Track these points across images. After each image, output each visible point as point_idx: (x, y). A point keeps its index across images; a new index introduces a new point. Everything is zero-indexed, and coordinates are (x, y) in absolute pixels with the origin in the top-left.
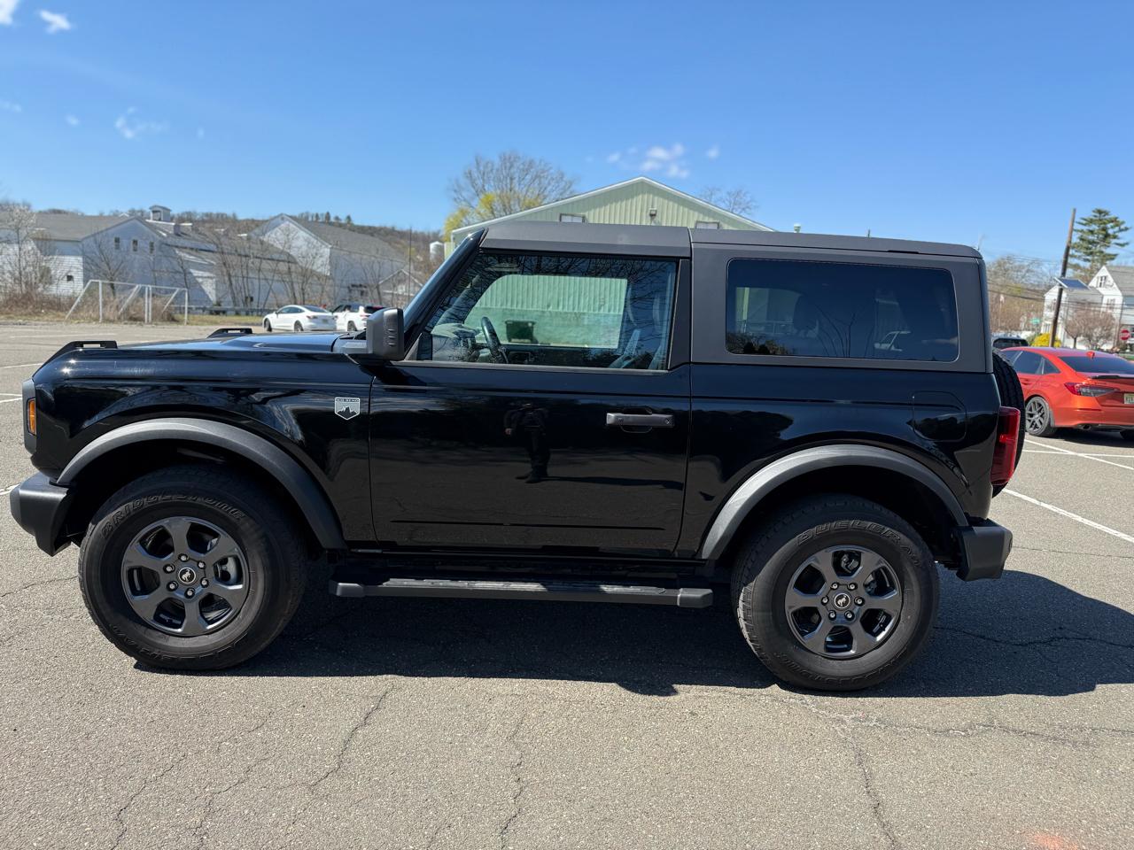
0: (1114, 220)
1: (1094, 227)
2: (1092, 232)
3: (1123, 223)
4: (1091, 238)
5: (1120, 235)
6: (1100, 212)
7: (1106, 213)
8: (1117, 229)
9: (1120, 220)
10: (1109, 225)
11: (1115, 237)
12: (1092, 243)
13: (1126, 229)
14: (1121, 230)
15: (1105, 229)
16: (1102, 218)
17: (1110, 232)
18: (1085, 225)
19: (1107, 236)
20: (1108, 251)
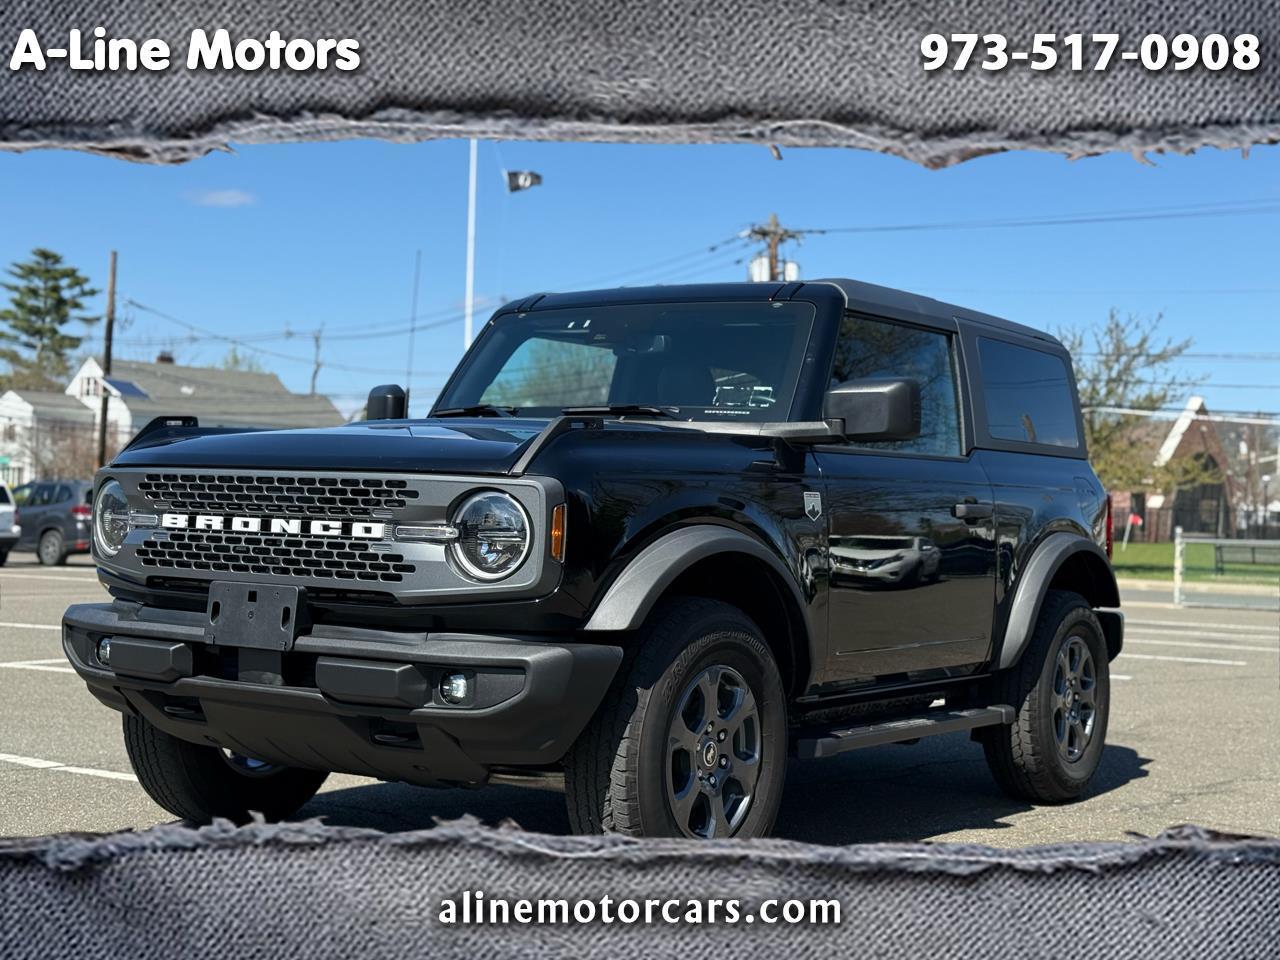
0: (71, 274)
1: (38, 283)
2: (34, 292)
3: (86, 280)
4: (32, 302)
5: (84, 301)
6: (45, 255)
7: (57, 259)
8: (77, 290)
9: (81, 274)
10: (64, 282)
11: (77, 306)
12: (35, 311)
13: (93, 293)
14: (84, 294)
15: (56, 289)
16: (50, 267)
17: (66, 294)
18: (21, 277)
19: (61, 303)
20: (65, 330)
